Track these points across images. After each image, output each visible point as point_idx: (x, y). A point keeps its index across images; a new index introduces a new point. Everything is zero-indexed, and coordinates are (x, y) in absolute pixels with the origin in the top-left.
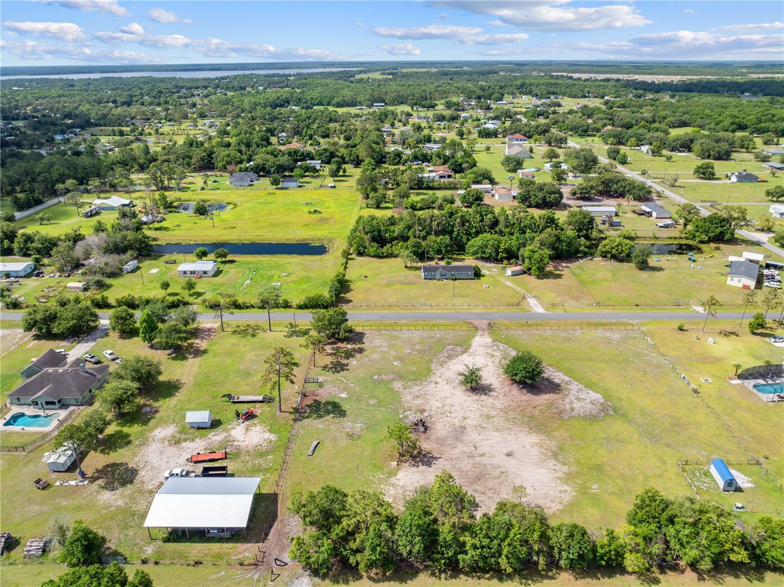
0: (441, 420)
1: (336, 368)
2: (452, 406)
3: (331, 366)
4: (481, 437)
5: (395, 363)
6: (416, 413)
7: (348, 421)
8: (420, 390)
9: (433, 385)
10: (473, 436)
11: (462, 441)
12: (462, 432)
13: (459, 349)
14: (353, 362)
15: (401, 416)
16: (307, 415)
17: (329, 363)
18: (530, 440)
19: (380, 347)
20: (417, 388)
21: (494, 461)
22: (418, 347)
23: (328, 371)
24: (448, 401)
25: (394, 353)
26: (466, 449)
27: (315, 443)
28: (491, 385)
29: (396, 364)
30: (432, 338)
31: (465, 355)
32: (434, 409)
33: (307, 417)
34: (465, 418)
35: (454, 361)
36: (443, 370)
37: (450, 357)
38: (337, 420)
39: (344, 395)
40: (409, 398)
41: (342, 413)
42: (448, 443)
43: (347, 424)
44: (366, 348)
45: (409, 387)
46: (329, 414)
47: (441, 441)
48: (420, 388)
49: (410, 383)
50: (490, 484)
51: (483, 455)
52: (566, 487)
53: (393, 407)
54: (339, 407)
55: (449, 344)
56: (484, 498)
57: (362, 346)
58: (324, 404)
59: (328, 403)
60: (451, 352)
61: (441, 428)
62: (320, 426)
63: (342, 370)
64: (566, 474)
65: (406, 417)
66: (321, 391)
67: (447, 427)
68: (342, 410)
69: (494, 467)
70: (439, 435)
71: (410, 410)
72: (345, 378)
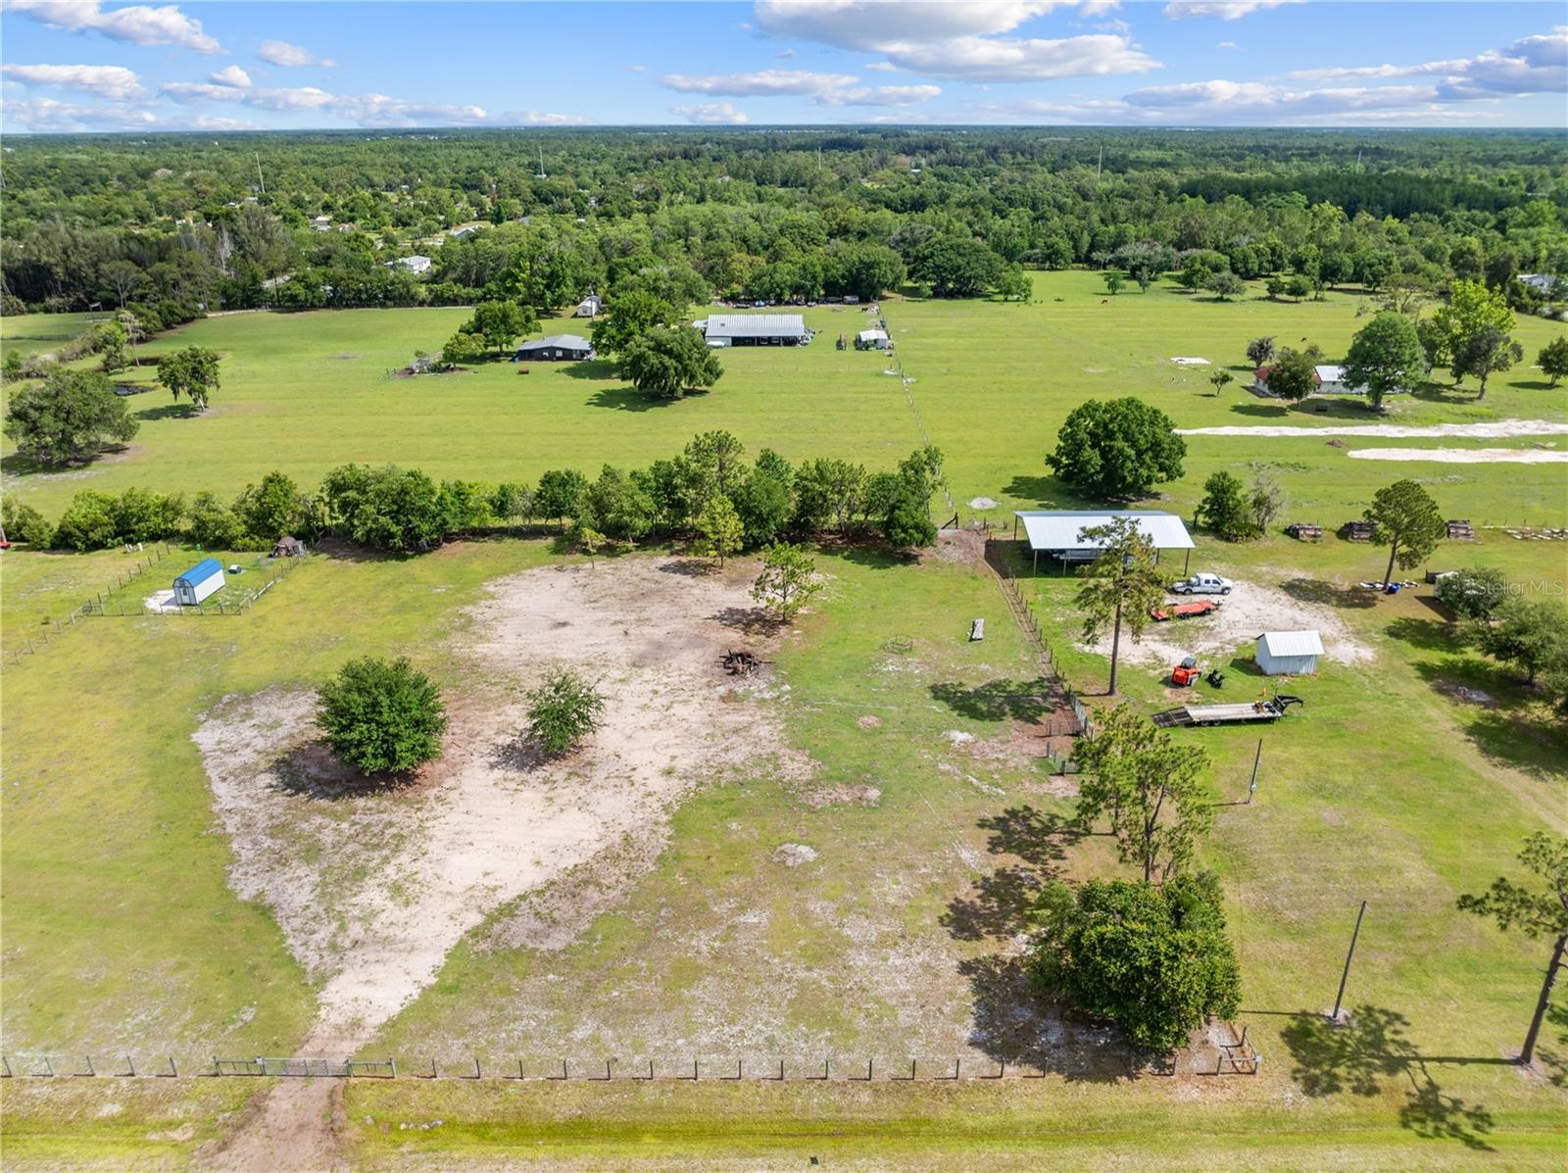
0: (684, 678)
1: (1031, 830)
2: (645, 707)
3: (1055, 838)
4: (604, 649)
5: (807, 852)
6: (747, 695)
7: (920, 676)
8: (726, 750)
9: (682, 765)
10: (620, 650)
11: (650, 642)
12: (642, 657)
13: (519, 931)
14: (976, 859)
15: (787, 687)
16: (1035, 690)
17: (1068, 851)
18: (497, 646)
19: (884, 942)
20: (736, 757)
21: (600, 615)
22: (704, 942)
23: (1053, 818)
24: (651, 717)
25: (815, 906)
26: (647, 630)
27: (978, 634)
28: (492, 766)
29: (803, 849)
30: (617, 1015)
31: (506, 896)
32: (696, 701)
33: (1031, 685)
34: (622, 681)
35: (569, 862)
36: (627, 822)
37: (577, 883)
38: (950, 680)
39: (959, 736)
40: (764, 731)
41: (940, 692)
42: (684, 640)
43: (919, 670)
44: (944, 934)
45: (759, 760)
46: (976, 691)
47: (698, 641)
48: (725, 758)
49: (757, 773)
50: (627, 589)
51: (621, 622)
52: (492, 589)
53: (808, 708)
54: (955, 708)
55: (550, 960)
56: (648, 575)
57: (970, 950)
58: (1004, 714)
59: (995, 716)
60: (565, 909)
61: (692, 663)
62: (983, 667)
63: (1001, 823)
64: (475, 604)
65: (772, 686)
66: (1037, 748)
67: (675, 665)
68: (947, 700)
69: (606, 608)
70: (698, 652)
71: (764, 700)
72: (977, 790)
